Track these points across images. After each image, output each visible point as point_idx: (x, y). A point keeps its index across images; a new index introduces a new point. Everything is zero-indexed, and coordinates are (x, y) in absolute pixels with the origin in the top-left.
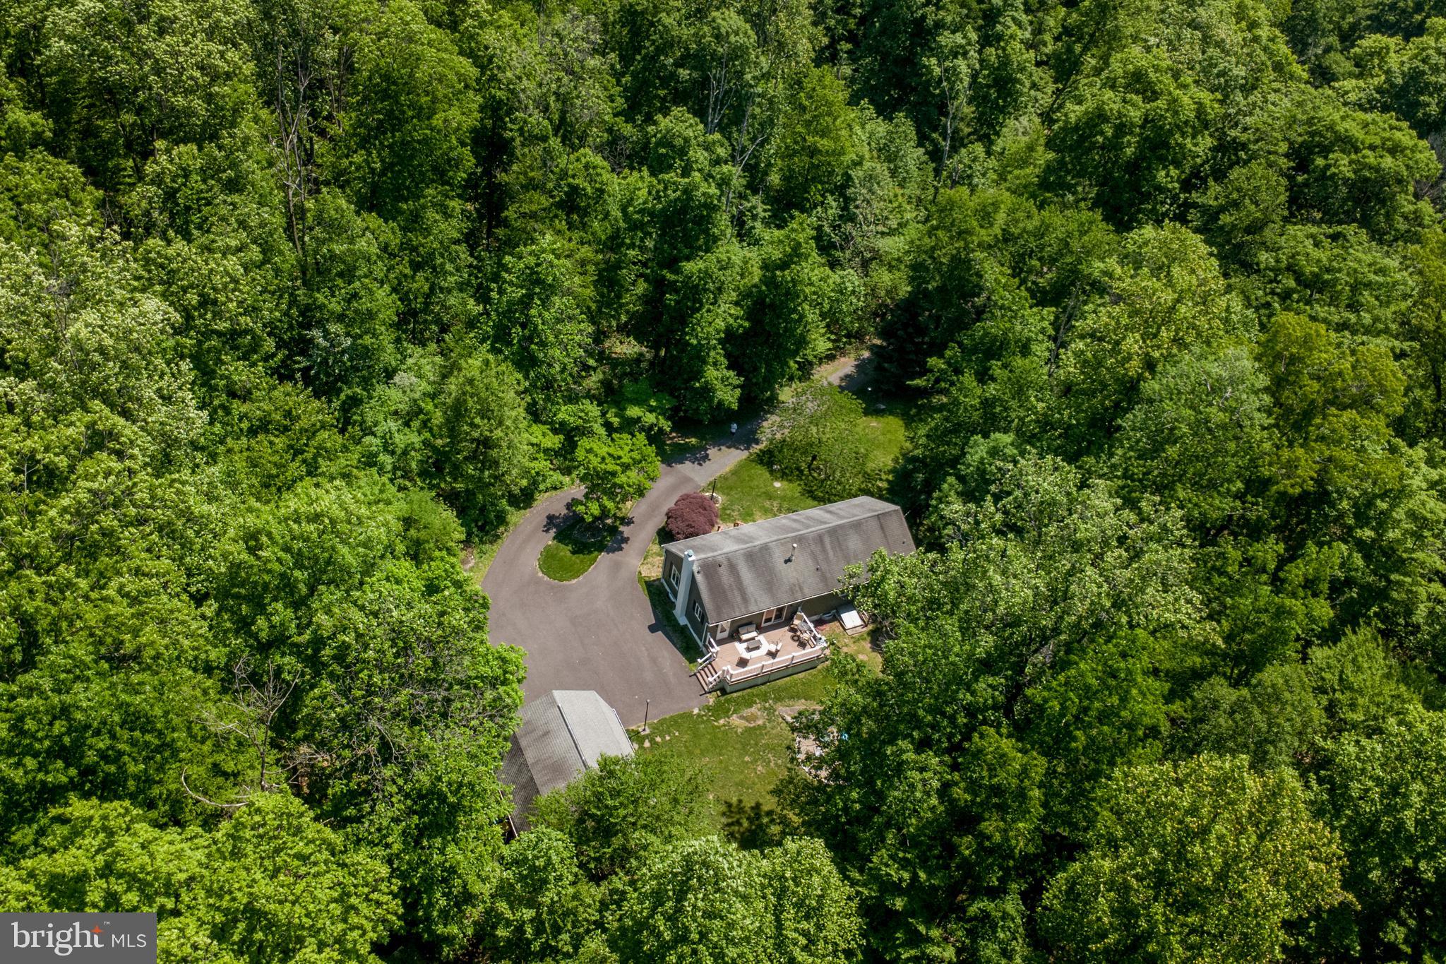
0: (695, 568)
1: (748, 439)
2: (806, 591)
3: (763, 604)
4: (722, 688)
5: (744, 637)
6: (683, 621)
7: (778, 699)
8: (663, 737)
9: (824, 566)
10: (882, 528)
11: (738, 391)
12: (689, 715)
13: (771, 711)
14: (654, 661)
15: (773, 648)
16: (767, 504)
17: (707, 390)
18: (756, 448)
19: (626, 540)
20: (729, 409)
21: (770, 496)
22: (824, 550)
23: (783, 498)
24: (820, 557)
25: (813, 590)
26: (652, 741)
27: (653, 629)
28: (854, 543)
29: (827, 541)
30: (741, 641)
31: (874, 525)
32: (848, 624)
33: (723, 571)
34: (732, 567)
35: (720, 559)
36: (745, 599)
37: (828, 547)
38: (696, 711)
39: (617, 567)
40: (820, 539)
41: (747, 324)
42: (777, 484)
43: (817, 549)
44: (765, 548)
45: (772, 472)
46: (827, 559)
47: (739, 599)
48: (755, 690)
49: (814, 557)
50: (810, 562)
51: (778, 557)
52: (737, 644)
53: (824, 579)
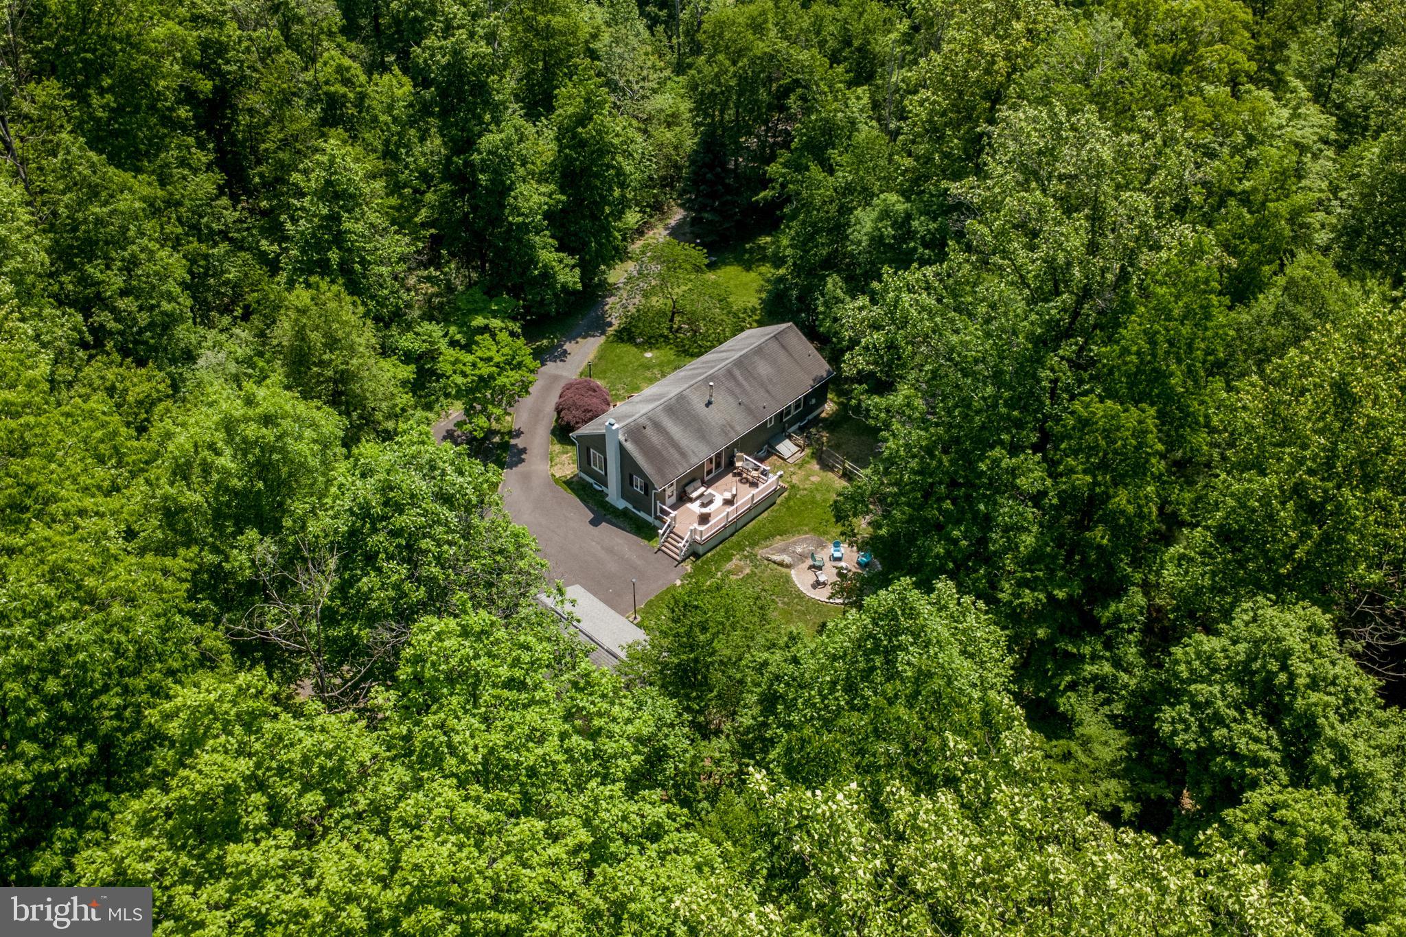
0: (621, 437)
2: (738, 428)
3: (700, 454)
4: (694, 553)
5: (694, 495)
6: (621, 504)
7: (753, 544)
9: (743, 399)
10: (783, 347)
11: (577, 271)
12: (673, 589)
13: (752, 558)
14: (610, 551)
15: (728, 496)
16: (648, 374)
18: (610, 331)
19: (524, 451)
21: (647, 367)
22: (738, 384)
23: (661, 365)
24: (737, 391)
25: (743, 426)
27: (595, 523)
28: (763, 369)
29: (737, 373)
30: (691, 500)
31: (774, 346)
32: (786, 454)
33: (649, 431)
34: (657, 426)
35: (643, 421)
36: (683, 454)
37: (740, 378)
38: (678, 583)
39: (526, 478)
40: (729, 374)
41: (564, 198)
42: (649, 355)
43: (731, 384)
44: (681, 397)
45: (636, 345)
46: (744, 391)
47: (677, 456)
48: (727, 544)
49: (732, 393)
50: (731, 399)
51: (698, 403)
52: (689, 505)
53: (749, 411)
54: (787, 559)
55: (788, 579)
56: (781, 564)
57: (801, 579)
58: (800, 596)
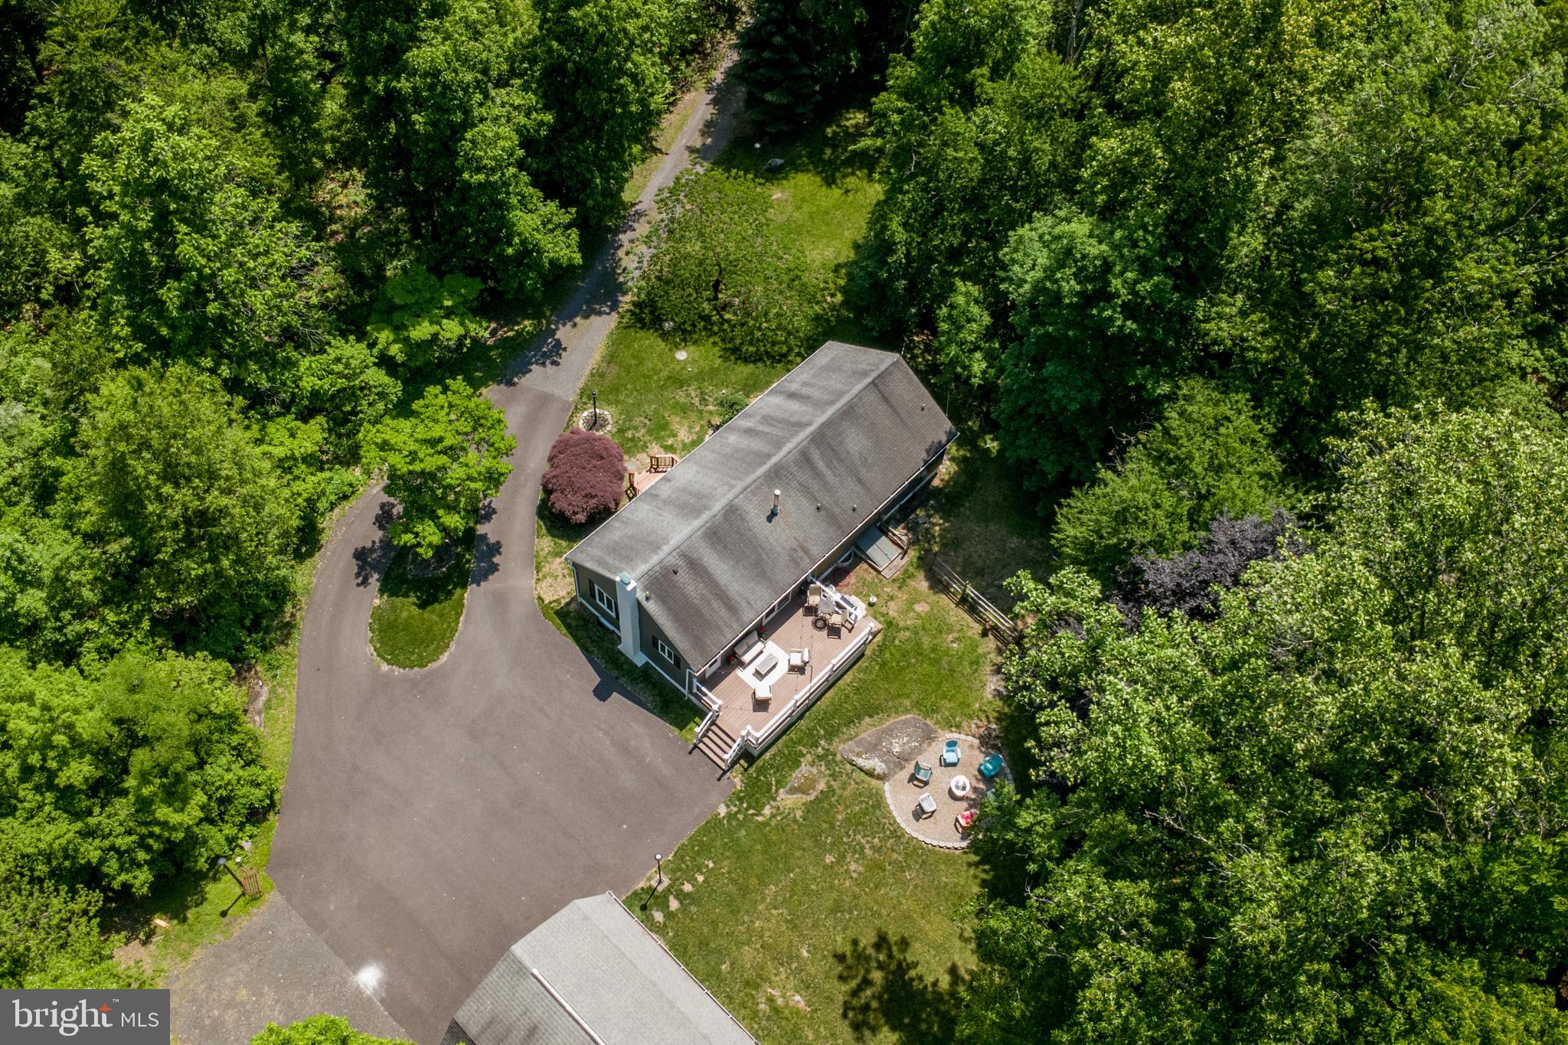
0: (641, 595)
1: (607, 290)
2: (815, 551)
3: (759, 602)
4: (747, 755)
5: (746, 658)
6: (640, 659)
7: (830, 735)
8: (692, 880)
9: (826, 500)
10: (886, 400)
11: (574, 234)
12: (715, 823)
13: (827, 757)
14: (624, 748)
15: (796, 660)
16: (680, 396)
17: (528, 253)
18: (626, 301)
19: (496, 548)
20: (571, 267)
21: (678, 381)
22: (817, 474)
23: (700, 377)
24: (815, 486)
25: (824, 546)
26: (681, 896)
27: (601, 693)
28: (855, 442)
29: (816, 455)
30: (743, 665)
31: (872, 397)
32: (882, 563)
33: (684, 578)
34: (695, 566)
35: (674, 560)
36: (732, 609)
37: (820, 464)
38: (723, 811)
39: (500, 602)
40: (804, 457)
41: (548, 118)
42: (681, 355)
43: (804, 476)
44: (732, 512)
45: (664, 336)
46: (826, 486)
47: (723, 613)
48: (793, 735)
49: (806, 490)
50: (804, 502)
51: (755, 516)
52: (739, 672)
53: (832, 519)
54: (877, 765)
55: (879, 803)
56: (870, 773)
57: (898, 799)
58: (897, 833)
